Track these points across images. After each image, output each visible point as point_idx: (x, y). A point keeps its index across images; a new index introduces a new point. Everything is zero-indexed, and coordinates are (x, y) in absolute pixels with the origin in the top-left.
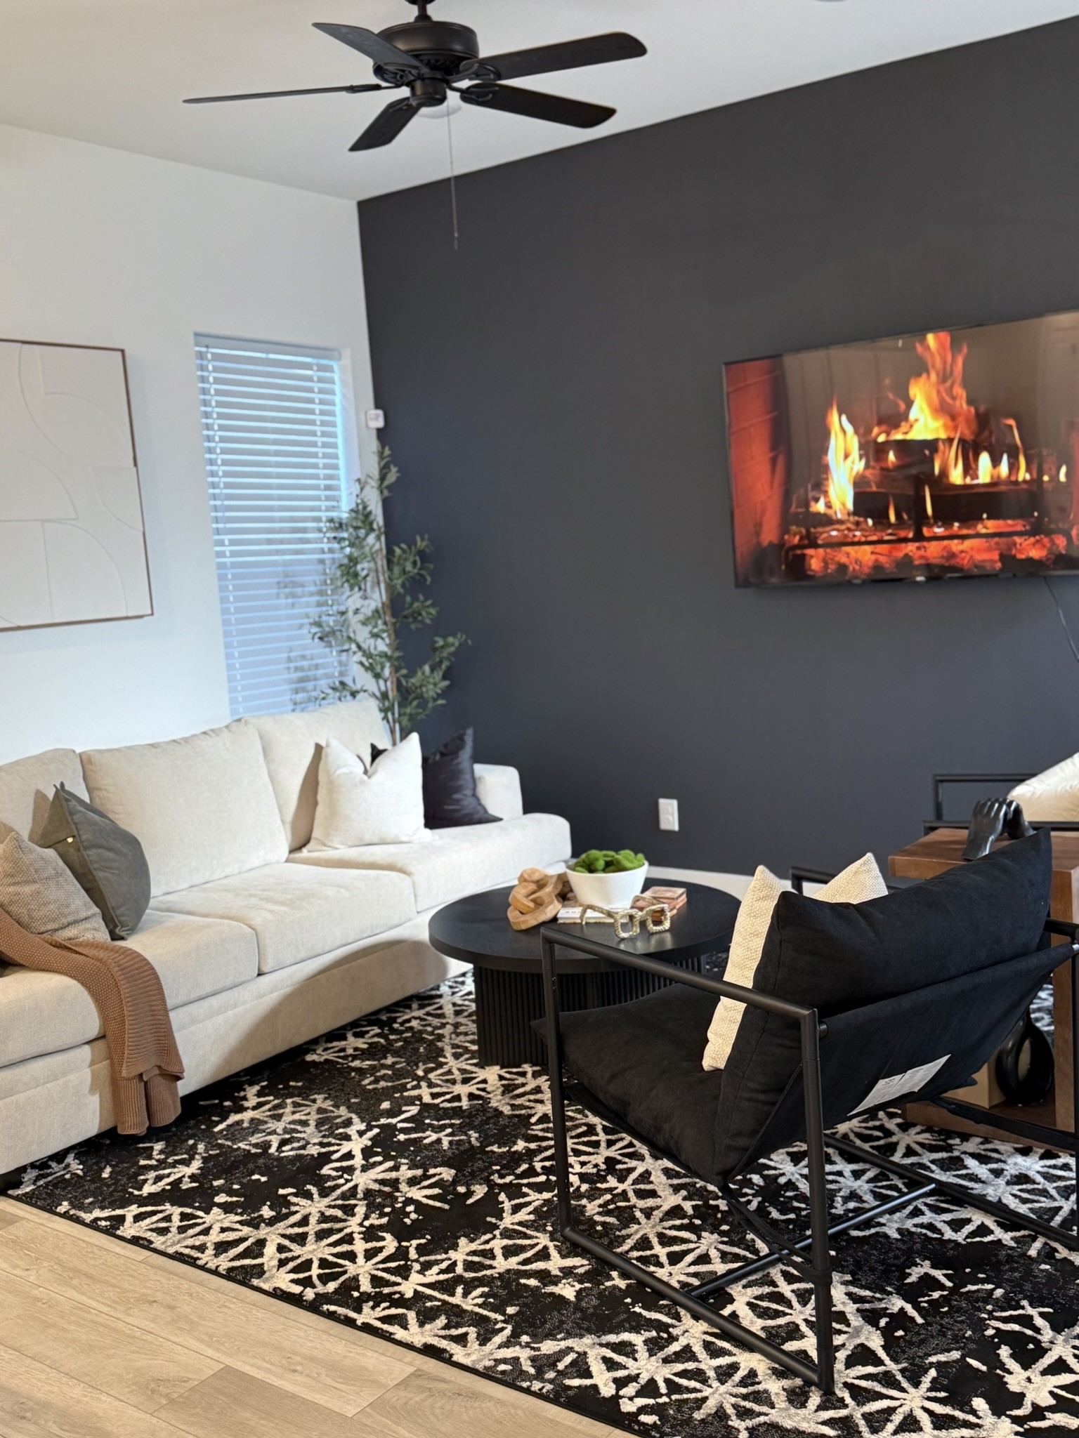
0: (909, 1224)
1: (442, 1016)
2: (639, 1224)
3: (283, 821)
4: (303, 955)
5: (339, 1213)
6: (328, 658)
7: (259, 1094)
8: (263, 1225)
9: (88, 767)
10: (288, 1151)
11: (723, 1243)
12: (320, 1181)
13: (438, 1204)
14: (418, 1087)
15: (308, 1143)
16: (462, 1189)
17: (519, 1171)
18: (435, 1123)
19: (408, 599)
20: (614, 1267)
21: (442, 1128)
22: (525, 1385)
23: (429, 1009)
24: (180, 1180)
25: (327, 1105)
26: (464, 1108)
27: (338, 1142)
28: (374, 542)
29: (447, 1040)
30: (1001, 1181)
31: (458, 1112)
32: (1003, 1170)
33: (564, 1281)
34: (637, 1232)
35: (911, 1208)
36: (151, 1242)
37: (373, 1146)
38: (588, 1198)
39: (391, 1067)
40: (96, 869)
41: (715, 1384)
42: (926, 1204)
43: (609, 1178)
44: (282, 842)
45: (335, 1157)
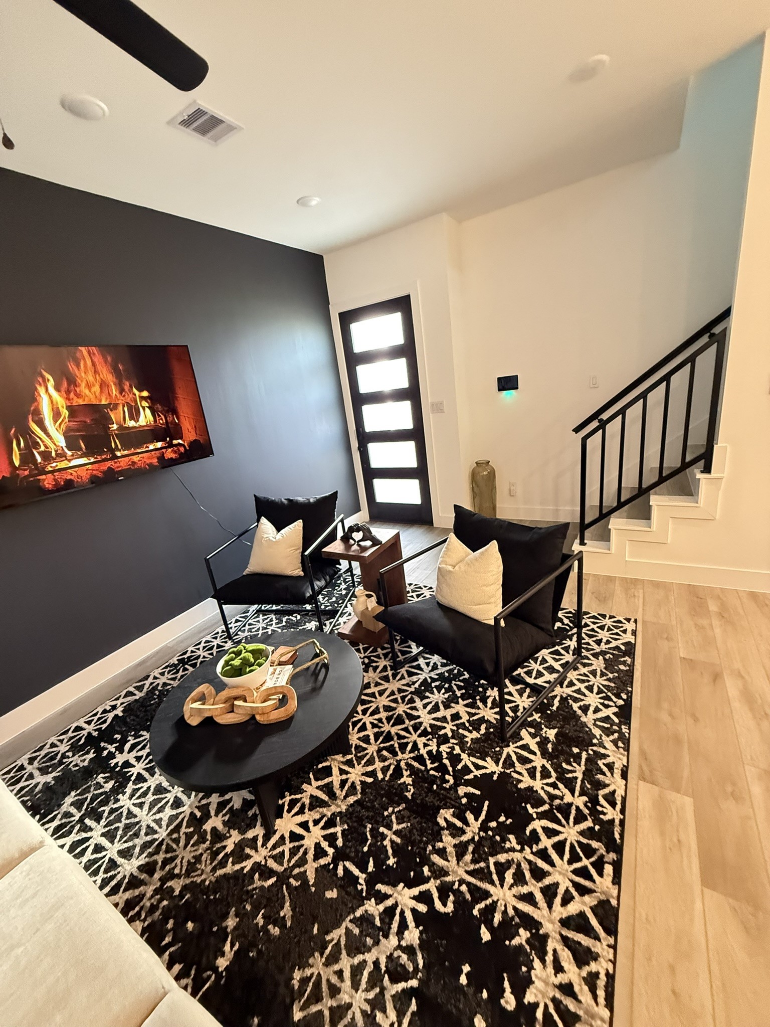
16: (464, 801)
18: (368, 842)
21: (376, 835)
26: (346, 827)
27: (397, 916)
33: (543, 735)
45: (422, 908)
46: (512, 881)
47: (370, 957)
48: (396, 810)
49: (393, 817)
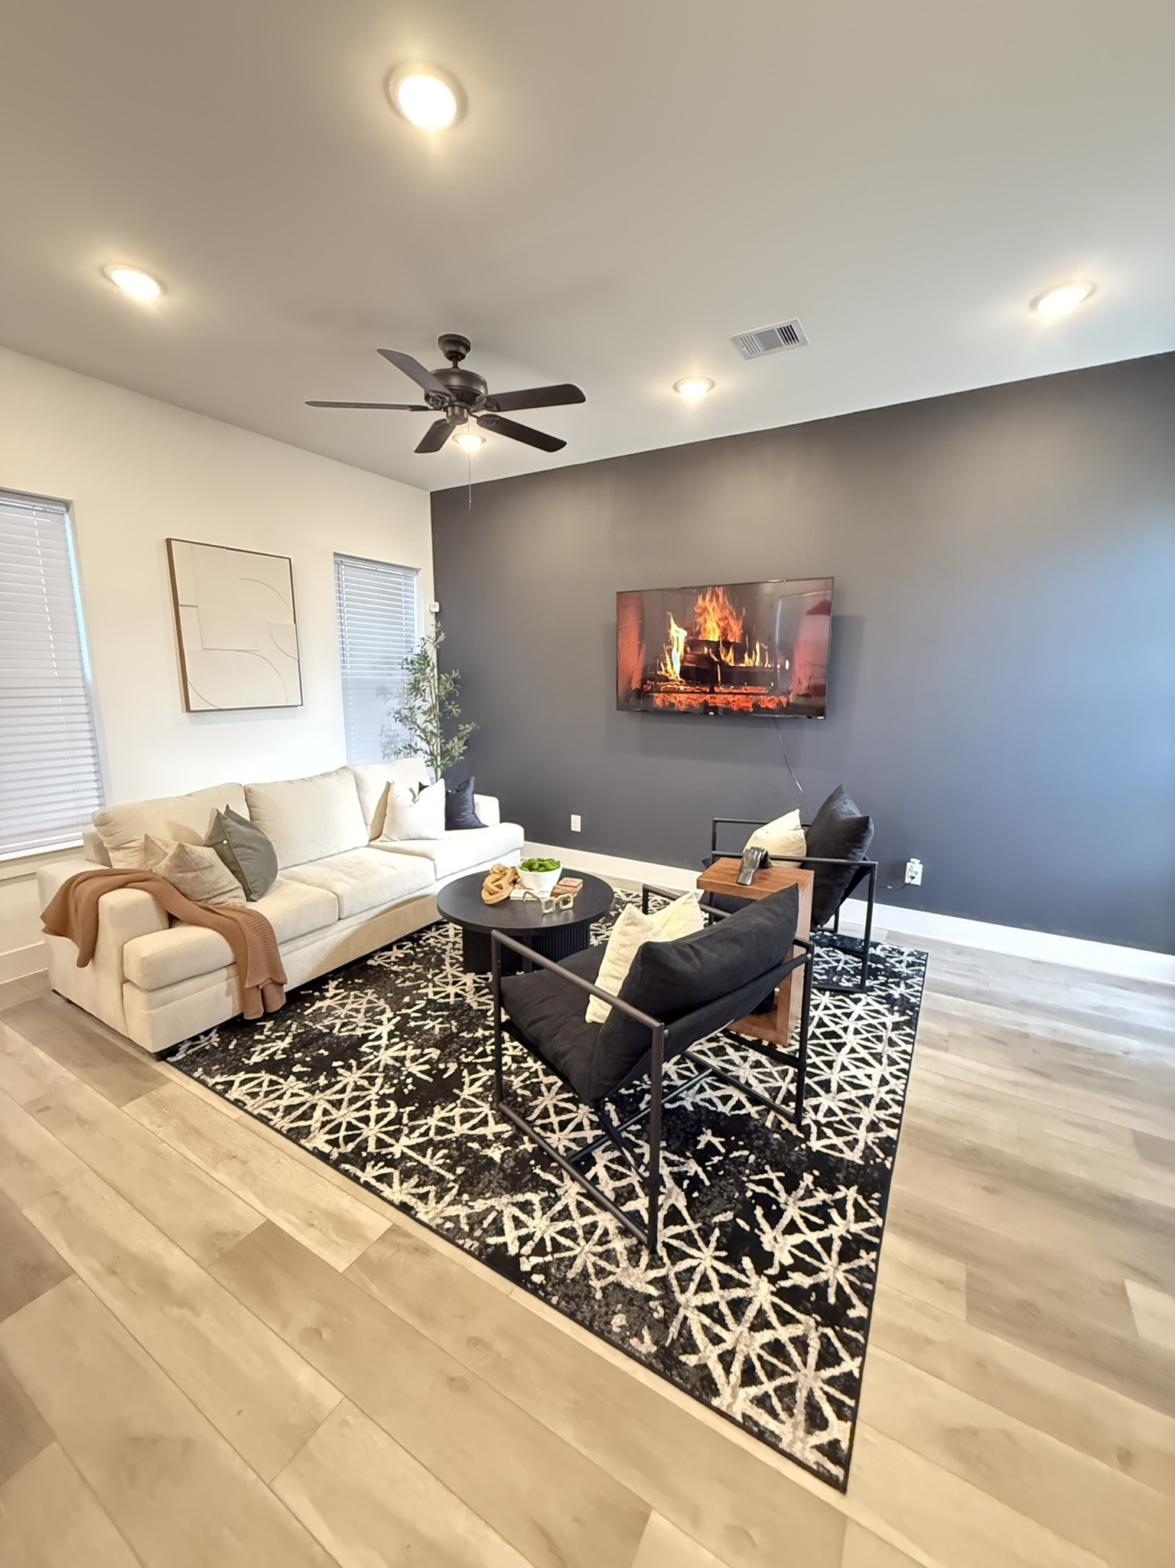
0: (698, 1099)
1: (447, 936)
2: (543, 1096)
3: (366, 824)
4: (366, 908)
5: (365, 1083)
6: (402, 731)
7: (337, 988)
8: (318, 1091)
9: (249, 794)
10: (345, 1033)
11: (591, 1113)
12: (358, 1056)
13: (426, 1078)
14: (427, 986)
15: (357, 1026)
16: (442, 1066)
17: (477, 1052)
18: (433, 1013)
19: (447, 703)
20: (525, 1134)
21: (437, 1017)
22: (461, 1242)
23: (441, 931)
24: (275, 1053)
25: (373, 997)
26: (451, 1003)
27: (375, 1026)
28: (432, 672)
29: (447, 953)
30: (747, 1065)
31: (446, 1006)
32: (747, 1057)
33: (495, 1145)
34: (541, 1103)
35: (698, 1086)
36: (245, 1104)
37: (395, 1030)
38: (515, 1074)
39: (413, 971)
40: (241, 860)
41: (582, 1242)
42: (707, 1083)
43: (529, 1059)
44: (365, 835)
45: (371, 1037)
46: (359, 1083)
47: (361, 1016)
48: (453, 1027)
49: (448, 1025)
